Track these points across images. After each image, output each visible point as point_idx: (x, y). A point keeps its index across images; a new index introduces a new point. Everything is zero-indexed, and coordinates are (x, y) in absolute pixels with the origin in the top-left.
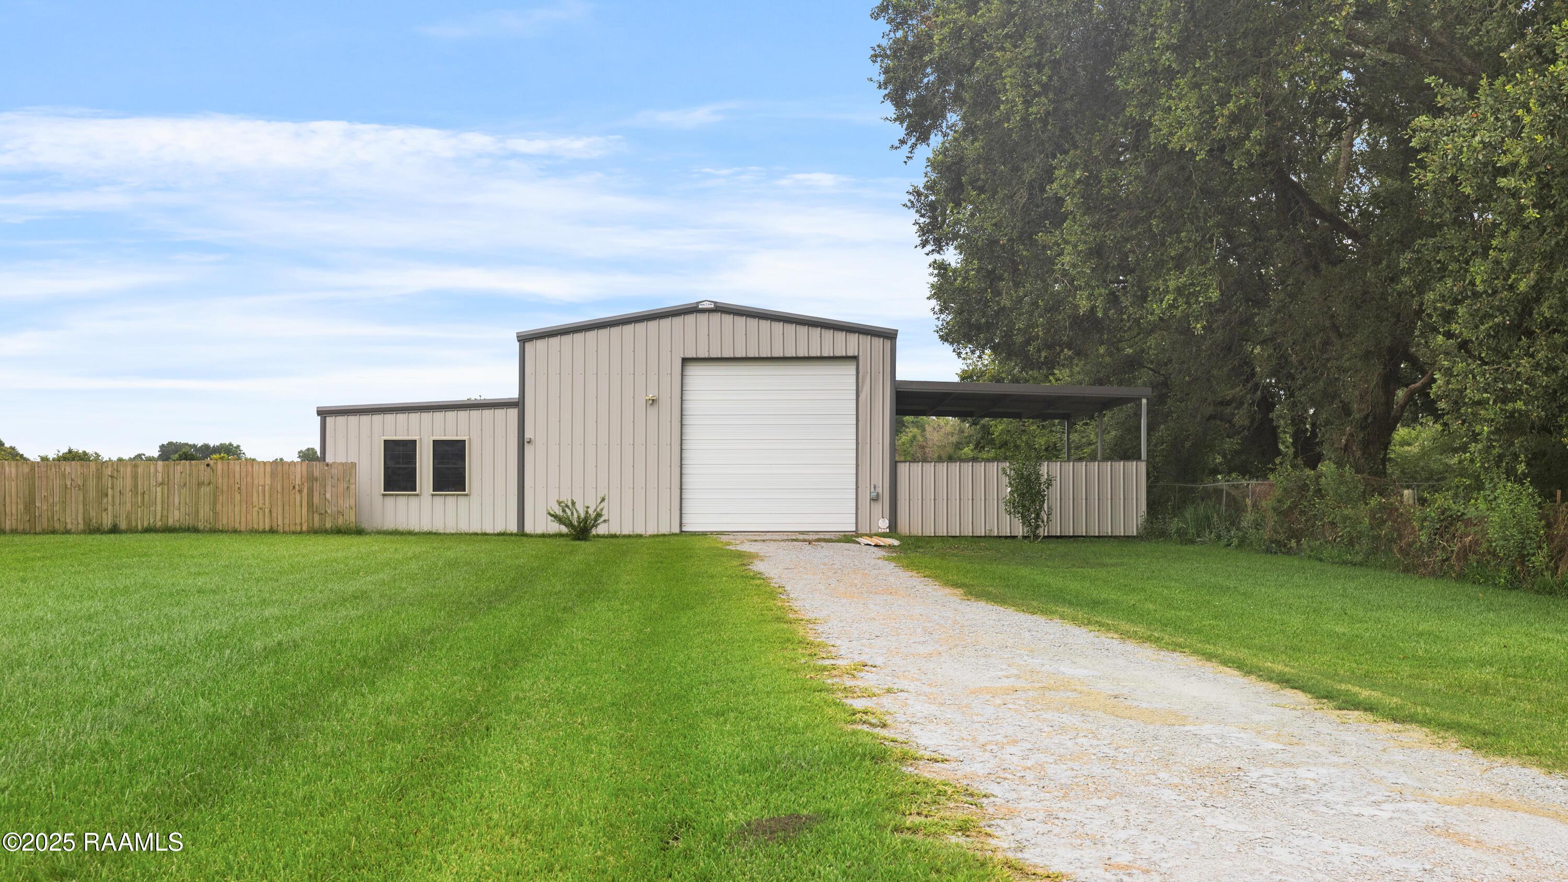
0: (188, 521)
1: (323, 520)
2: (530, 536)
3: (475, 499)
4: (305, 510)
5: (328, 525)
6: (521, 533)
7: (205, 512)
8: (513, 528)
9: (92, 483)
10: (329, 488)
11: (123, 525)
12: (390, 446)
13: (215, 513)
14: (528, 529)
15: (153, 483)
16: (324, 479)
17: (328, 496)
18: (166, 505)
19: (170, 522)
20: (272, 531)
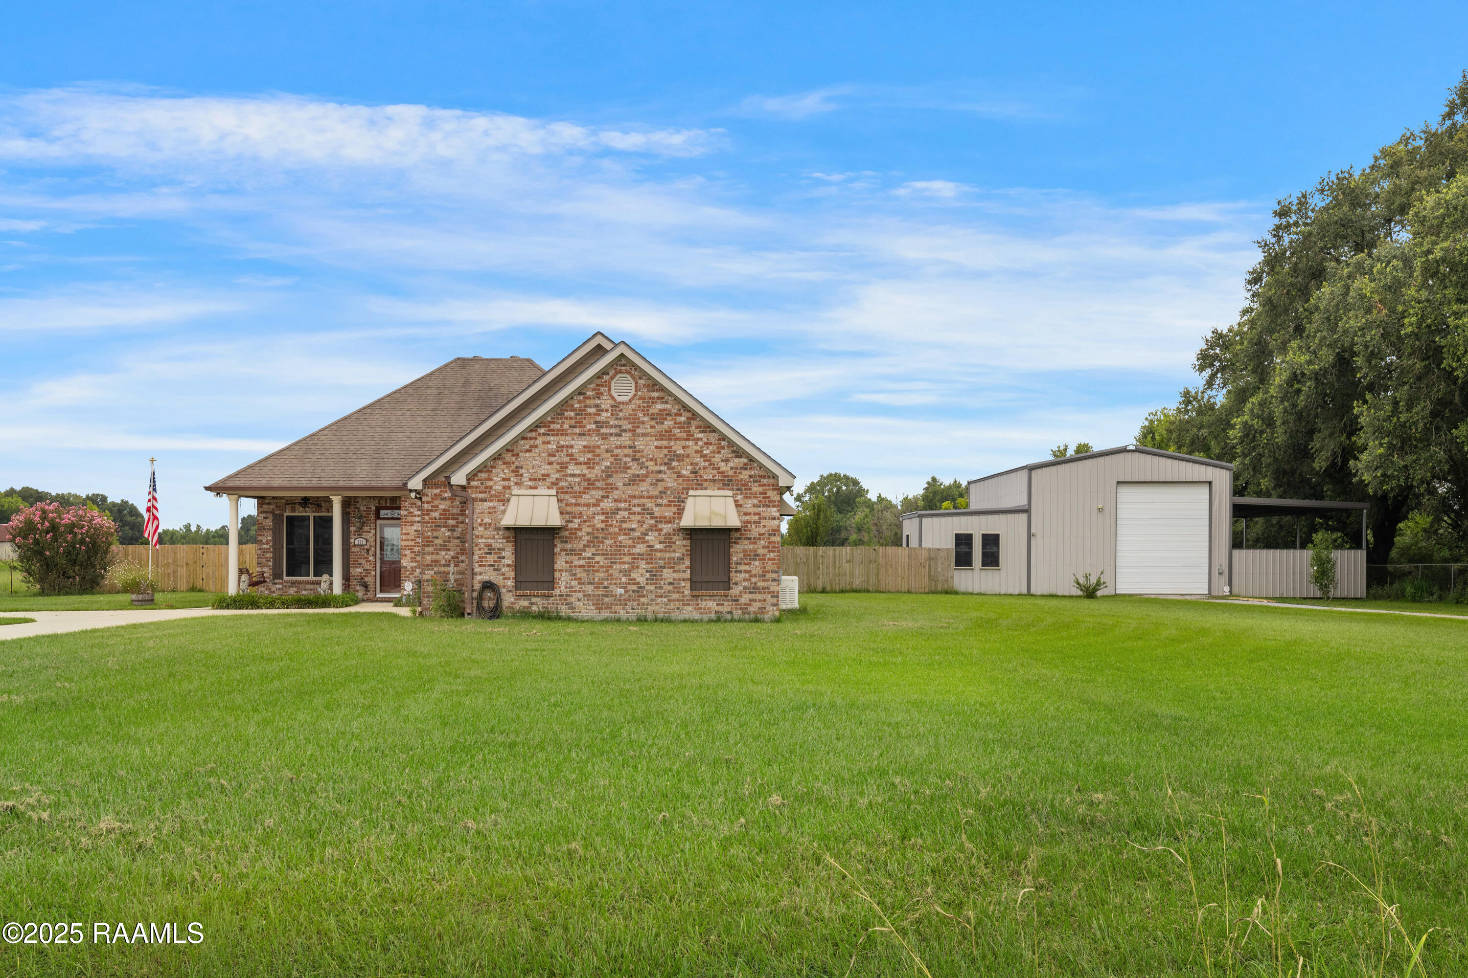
0: (863, 586)
1: (936, 585)
2: (1032, 595)
3: (1003, 572)
4: (927, 578)
5: (939, 589)
6: (1029, 594)
7: (873, 580)
8: (1025, 591)
9: (812, 560)
10: (939, 565)
11: (828, 588)
12: (958, 537)
13: (879, 581)
14: (1033, 591)
15: (844, 561)
16: (937, 559)
17: (939, 570)
18: (852, 575)
19: (854, 586)
20: (909, 592)
